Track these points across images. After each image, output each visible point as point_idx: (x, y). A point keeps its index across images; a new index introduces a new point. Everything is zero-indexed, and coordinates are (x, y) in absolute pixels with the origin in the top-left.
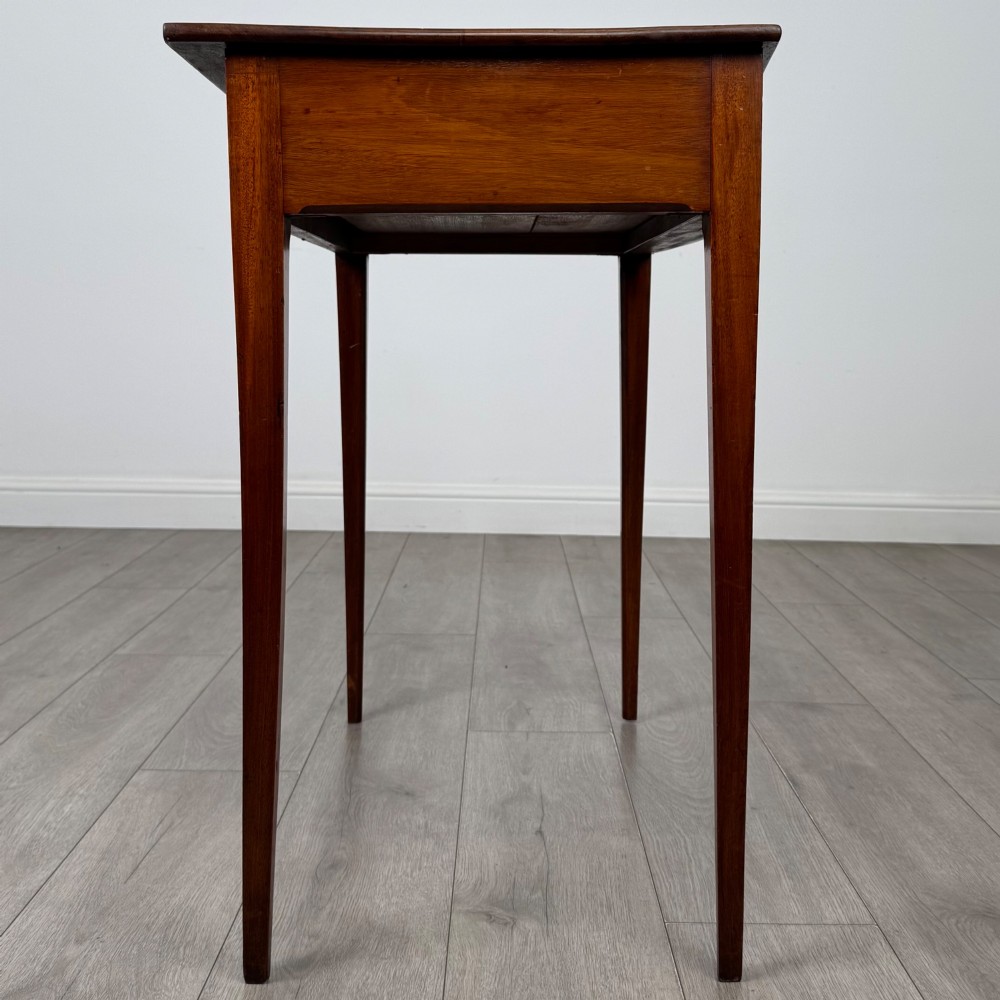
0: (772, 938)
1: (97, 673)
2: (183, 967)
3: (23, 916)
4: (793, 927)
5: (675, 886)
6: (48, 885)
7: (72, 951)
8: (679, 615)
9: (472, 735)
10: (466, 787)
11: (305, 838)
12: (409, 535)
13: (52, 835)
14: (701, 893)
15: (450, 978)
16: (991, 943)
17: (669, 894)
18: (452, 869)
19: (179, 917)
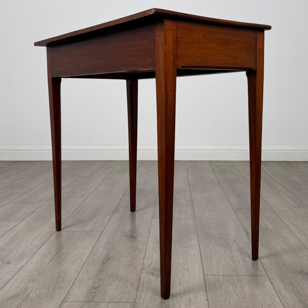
0: (235, 280)
1: (48, 203)
2: (61, 289)
3: (17, 274)
4: (242, 277)
5: (208, 264)
6: (26, 265)
7: (30, 285)
8: (219, 184)
9: (153, 219)
10: (150, 235)
11: (101, 251)
12: (142, 161)
13: (29, 250)
14: (216, 266)
15: (138, 292)
16: (302, 281)
17: (206, 267)
18: (143, 260)
19: (62, 274)
